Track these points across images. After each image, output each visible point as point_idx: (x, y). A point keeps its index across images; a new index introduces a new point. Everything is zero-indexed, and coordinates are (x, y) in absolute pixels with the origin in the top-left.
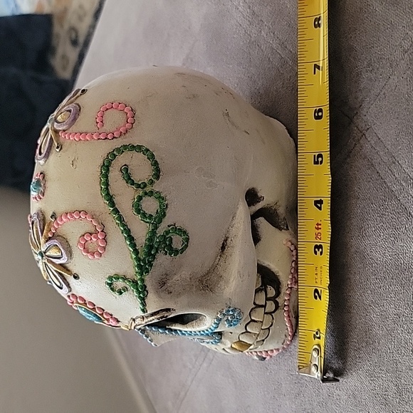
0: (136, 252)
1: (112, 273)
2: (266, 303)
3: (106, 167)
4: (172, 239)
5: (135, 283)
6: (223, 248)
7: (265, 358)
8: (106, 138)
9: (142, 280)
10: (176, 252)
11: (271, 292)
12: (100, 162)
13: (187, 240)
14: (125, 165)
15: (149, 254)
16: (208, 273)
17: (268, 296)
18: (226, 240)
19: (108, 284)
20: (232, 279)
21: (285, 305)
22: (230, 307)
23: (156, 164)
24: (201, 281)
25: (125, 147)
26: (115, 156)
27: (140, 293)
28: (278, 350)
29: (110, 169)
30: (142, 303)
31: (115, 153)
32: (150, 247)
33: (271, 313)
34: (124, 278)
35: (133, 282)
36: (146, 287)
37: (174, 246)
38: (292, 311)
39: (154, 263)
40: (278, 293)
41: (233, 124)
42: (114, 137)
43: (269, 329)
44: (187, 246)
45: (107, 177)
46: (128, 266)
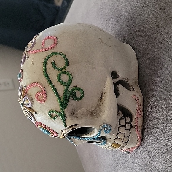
0: (60, 99)
1: (50, 109)
2: (126, 125)
3: (45, 63)
4: (75, 93)
5: (60, 113)
6: (101, 97)
7: (129, 152)
8: (45, 51)
9: (64, 112)
10: (79, 99)
11: (128, 119)
12: (43, 61)
13: (83, 93)
14: (53, 61)
15: (65, 99)
16: (95, 109)
17: (126, 121)
18: (102, 94)
19: (49, 114)
20: (105, 111)
21: (136, 126)
22: (105, 124)
23: (67, 60)
24: (92, 113)
25: (53, 53)
26: (49, 57)
27: (62, 118)
28: (134, 148)
29: (47, 63)
30: (64, 123)
31: (49, 56)
32: (66, 97)
33: (129, 130)
34: (56, 111)
35: (59, 113)
36: (65, 115)
37: (77, 96)
38: (139, 128)
39: (68, 104)
40: (131, 120)
41: (103, 42)
42: (49, 50)
43: (128, 137)
44: (83, 96)
45: (46, 66)
46: (57, 106)
